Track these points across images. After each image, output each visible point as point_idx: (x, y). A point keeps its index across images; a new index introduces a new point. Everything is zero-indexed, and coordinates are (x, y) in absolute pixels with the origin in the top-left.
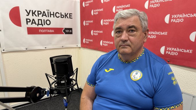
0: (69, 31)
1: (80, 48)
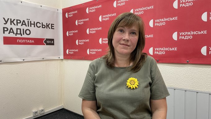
0: (50, 42)
1: (62, 60)
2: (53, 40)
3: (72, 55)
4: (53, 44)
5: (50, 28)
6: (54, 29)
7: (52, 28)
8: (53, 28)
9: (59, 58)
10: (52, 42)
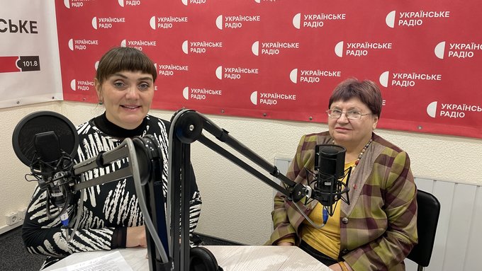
0: (30, 64)
1: (60, 101)
2: (37, 58)
3: (85, 93)
4: (38, 68)
5: (29, 30)
6: (37, 32)
7: (32, 32)
8: (34, 30)
9: (53, 98)
10: (35, 62)
